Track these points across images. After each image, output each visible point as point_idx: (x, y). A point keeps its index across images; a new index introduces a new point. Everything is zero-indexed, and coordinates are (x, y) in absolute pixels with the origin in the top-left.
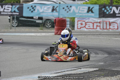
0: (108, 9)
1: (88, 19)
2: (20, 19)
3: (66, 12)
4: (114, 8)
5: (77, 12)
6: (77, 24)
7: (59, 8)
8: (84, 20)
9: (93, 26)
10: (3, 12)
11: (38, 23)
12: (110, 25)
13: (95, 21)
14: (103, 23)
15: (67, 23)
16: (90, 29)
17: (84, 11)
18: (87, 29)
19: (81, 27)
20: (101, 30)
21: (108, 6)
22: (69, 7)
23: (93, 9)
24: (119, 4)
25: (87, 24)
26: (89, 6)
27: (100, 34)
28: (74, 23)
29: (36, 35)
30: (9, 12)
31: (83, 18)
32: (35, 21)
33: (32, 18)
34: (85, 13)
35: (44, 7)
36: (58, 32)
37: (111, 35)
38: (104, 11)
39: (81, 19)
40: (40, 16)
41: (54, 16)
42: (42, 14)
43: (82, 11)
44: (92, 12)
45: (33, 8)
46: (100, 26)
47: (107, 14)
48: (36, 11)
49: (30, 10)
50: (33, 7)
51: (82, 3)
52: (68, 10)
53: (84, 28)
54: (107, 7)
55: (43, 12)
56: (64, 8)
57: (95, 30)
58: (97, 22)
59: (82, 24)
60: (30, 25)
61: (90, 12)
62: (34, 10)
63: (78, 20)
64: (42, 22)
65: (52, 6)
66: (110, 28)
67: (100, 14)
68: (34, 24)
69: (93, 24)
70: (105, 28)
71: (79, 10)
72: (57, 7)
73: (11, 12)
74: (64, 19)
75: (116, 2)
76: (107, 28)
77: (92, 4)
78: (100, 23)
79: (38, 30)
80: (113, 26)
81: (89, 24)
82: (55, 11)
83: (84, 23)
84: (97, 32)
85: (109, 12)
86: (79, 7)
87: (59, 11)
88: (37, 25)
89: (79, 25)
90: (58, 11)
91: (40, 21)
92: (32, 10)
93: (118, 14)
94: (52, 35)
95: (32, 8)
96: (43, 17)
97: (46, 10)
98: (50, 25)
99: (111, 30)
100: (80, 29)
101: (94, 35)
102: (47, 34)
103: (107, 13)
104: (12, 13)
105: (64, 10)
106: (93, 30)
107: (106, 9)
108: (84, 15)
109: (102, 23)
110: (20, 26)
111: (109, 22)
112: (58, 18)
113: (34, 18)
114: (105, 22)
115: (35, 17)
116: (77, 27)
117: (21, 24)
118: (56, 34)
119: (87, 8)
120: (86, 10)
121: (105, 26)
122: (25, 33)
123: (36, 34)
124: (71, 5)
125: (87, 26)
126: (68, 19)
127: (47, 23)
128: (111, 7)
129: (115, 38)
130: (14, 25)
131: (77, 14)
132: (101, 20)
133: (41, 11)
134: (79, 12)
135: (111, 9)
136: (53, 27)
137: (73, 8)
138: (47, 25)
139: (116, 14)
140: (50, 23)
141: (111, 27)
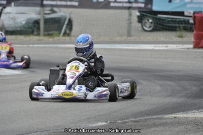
10: (114, 2)
30: (126, 2)
32: (188, 21)
33: (182, 14)
55: (191, 2)
73: (129, 2)
79: (171, 39)
94: (189, 49)
104: (130, 5)
113: (186, 14)
115: (187, 12)
130: (146, 29)
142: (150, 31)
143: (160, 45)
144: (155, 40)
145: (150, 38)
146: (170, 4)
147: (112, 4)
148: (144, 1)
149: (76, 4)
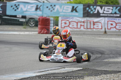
0: (93, 9)
1: (72, 18)
2: (3, 17)
3: (50, 11)
4: (98, 8)
5: (61, 11)
6: (61, 23)
7: (43, 7)
8: (68, 19)
9: (77, 25)
11: (21, 22)
12: (94, 25)
13: (79, 20)
14: (87, 22)
15: (51, 22)
16: (74, 29)
17: (68, 10)
18: (71, 28)
19: (65, 27)
20: (85, 29)
21: (92, 5)
22: (53, 6)
23: (77, 9)
24: (104, 3)
25: (71, 23)
26: (73, 6)
27: (84, 34)
28: (58, 22)
29: (19, 34)
31: (67, 17)
32: (19, 20)
33: (15, 16)
34: (69, 13)
35: (28, 6)
36: (41, 31)
37: (95, 34)
38: (88, 10)
39: (65, 18)
40: (24, 15)
41: (37, 15)
42: (25, 13)
43: (66, 10)
44: (76, 11)
45: (17, 7)
46: (84, 26)
47: (91, 14)
48: (20, 9)
49: (14, 9)
50: (17, 5)
51: (66, 2)
52: (52, 9)
53: (68, 27)
54: (91, 7)
55: (26, 11)
56: (47, 7)
57: (79, 29)
58: (81, 21)
59: (65, 23)
60: (13, 23)
61: (74, 11)
62: (18, 9)
63: (62, 19)
64: (26, 20)
65: (35, 5)
66: (94, 28)
67: (84, 14)
68: (18, 22)
69: (77, 23)
70: (89, 27)
71: (63, 9)
72: (41, 6)
74: (48, 18)
75: (100, 2)
76: (91, 28)
77: (76, 3)
78: (84, 22)
80: (97, 25)
81: (73, 24)
82: (38, 10)
83: (67, 22)
84: (81, 31)
85: (93, 12)
86: (63, 6)
87: (43, 10)
88: (21, 24)
89: (63, 24)
90: (41, 9)
91: (23, 20)
92: (16, 8)
93: (102, 14)
94: (35, 34)
95: (15, 6)
96: (27, 16)
97: (30, 9)
98: (34, 24)
99: (95, 30)
100: (64, 28)
101: (78, 34)
102: (30, 32)
103: (92, 12)
105: (48, 9)
106: (77, 29)
107: (90, 8)
108: (68, 14)
109: (85, 22)
110: (4, 24)
111: (93, 22)
112: (42, 17)
114: (89, 22)
115: (18, 15)
116: (61, 26)
117: (4, 23)
118: (39, 33)
119: (71, 7)
120: (70, 10)
121: (89, 25)
122: (8, 32)
123: (19, 32)
124: (55, 4)
125: (71, 26)
126: (52, 18)
127: (31, 21)
128: (95, 7)
129: (99, 37)
131: (61, 14)
132: (85, 19)
133: (25, 9)
134: (63, 11)
135: (95, 9)
136: (36, 25)
137: (57, 7)
138: (30, 24)
139: (100, 14)
140: (34, 22)
141: (95, 26)
143: (22, 32)
148: (2, 10)
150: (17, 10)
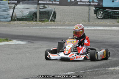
30: (87, 2)
73: (89, 2)
79: (114, 23)
104: (90, 4)
123: (105, 27)
130: (99, 17)
142: (101, 19)
144: (104, 24)
145: (101, 23)
146: (113, 3)
147: (79, 3)
148: (97, 1)
149: (58, 3)
150: (115, 1)
